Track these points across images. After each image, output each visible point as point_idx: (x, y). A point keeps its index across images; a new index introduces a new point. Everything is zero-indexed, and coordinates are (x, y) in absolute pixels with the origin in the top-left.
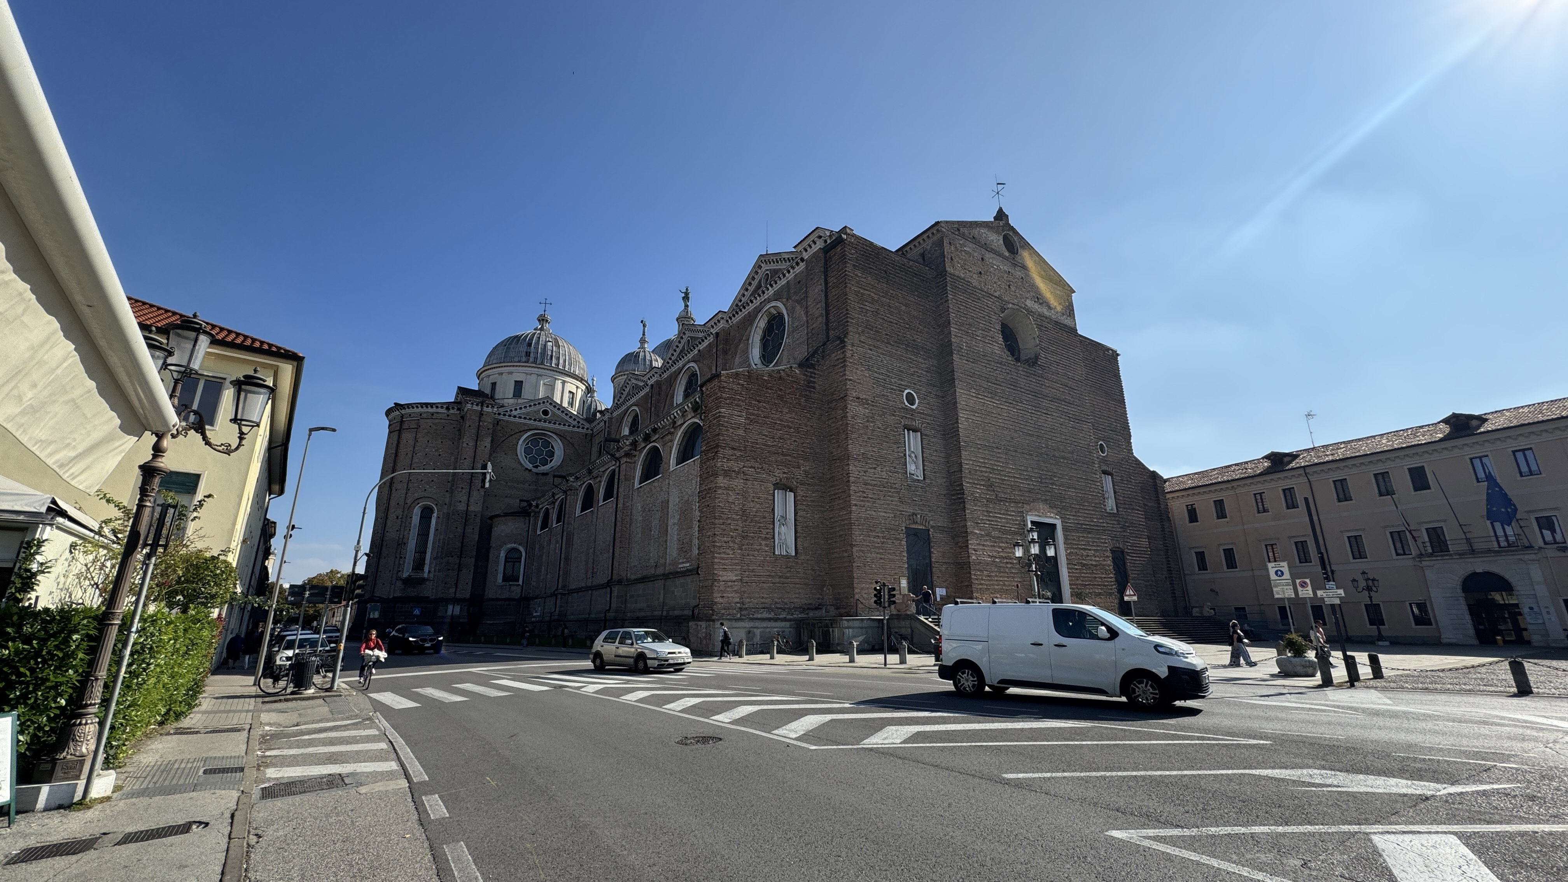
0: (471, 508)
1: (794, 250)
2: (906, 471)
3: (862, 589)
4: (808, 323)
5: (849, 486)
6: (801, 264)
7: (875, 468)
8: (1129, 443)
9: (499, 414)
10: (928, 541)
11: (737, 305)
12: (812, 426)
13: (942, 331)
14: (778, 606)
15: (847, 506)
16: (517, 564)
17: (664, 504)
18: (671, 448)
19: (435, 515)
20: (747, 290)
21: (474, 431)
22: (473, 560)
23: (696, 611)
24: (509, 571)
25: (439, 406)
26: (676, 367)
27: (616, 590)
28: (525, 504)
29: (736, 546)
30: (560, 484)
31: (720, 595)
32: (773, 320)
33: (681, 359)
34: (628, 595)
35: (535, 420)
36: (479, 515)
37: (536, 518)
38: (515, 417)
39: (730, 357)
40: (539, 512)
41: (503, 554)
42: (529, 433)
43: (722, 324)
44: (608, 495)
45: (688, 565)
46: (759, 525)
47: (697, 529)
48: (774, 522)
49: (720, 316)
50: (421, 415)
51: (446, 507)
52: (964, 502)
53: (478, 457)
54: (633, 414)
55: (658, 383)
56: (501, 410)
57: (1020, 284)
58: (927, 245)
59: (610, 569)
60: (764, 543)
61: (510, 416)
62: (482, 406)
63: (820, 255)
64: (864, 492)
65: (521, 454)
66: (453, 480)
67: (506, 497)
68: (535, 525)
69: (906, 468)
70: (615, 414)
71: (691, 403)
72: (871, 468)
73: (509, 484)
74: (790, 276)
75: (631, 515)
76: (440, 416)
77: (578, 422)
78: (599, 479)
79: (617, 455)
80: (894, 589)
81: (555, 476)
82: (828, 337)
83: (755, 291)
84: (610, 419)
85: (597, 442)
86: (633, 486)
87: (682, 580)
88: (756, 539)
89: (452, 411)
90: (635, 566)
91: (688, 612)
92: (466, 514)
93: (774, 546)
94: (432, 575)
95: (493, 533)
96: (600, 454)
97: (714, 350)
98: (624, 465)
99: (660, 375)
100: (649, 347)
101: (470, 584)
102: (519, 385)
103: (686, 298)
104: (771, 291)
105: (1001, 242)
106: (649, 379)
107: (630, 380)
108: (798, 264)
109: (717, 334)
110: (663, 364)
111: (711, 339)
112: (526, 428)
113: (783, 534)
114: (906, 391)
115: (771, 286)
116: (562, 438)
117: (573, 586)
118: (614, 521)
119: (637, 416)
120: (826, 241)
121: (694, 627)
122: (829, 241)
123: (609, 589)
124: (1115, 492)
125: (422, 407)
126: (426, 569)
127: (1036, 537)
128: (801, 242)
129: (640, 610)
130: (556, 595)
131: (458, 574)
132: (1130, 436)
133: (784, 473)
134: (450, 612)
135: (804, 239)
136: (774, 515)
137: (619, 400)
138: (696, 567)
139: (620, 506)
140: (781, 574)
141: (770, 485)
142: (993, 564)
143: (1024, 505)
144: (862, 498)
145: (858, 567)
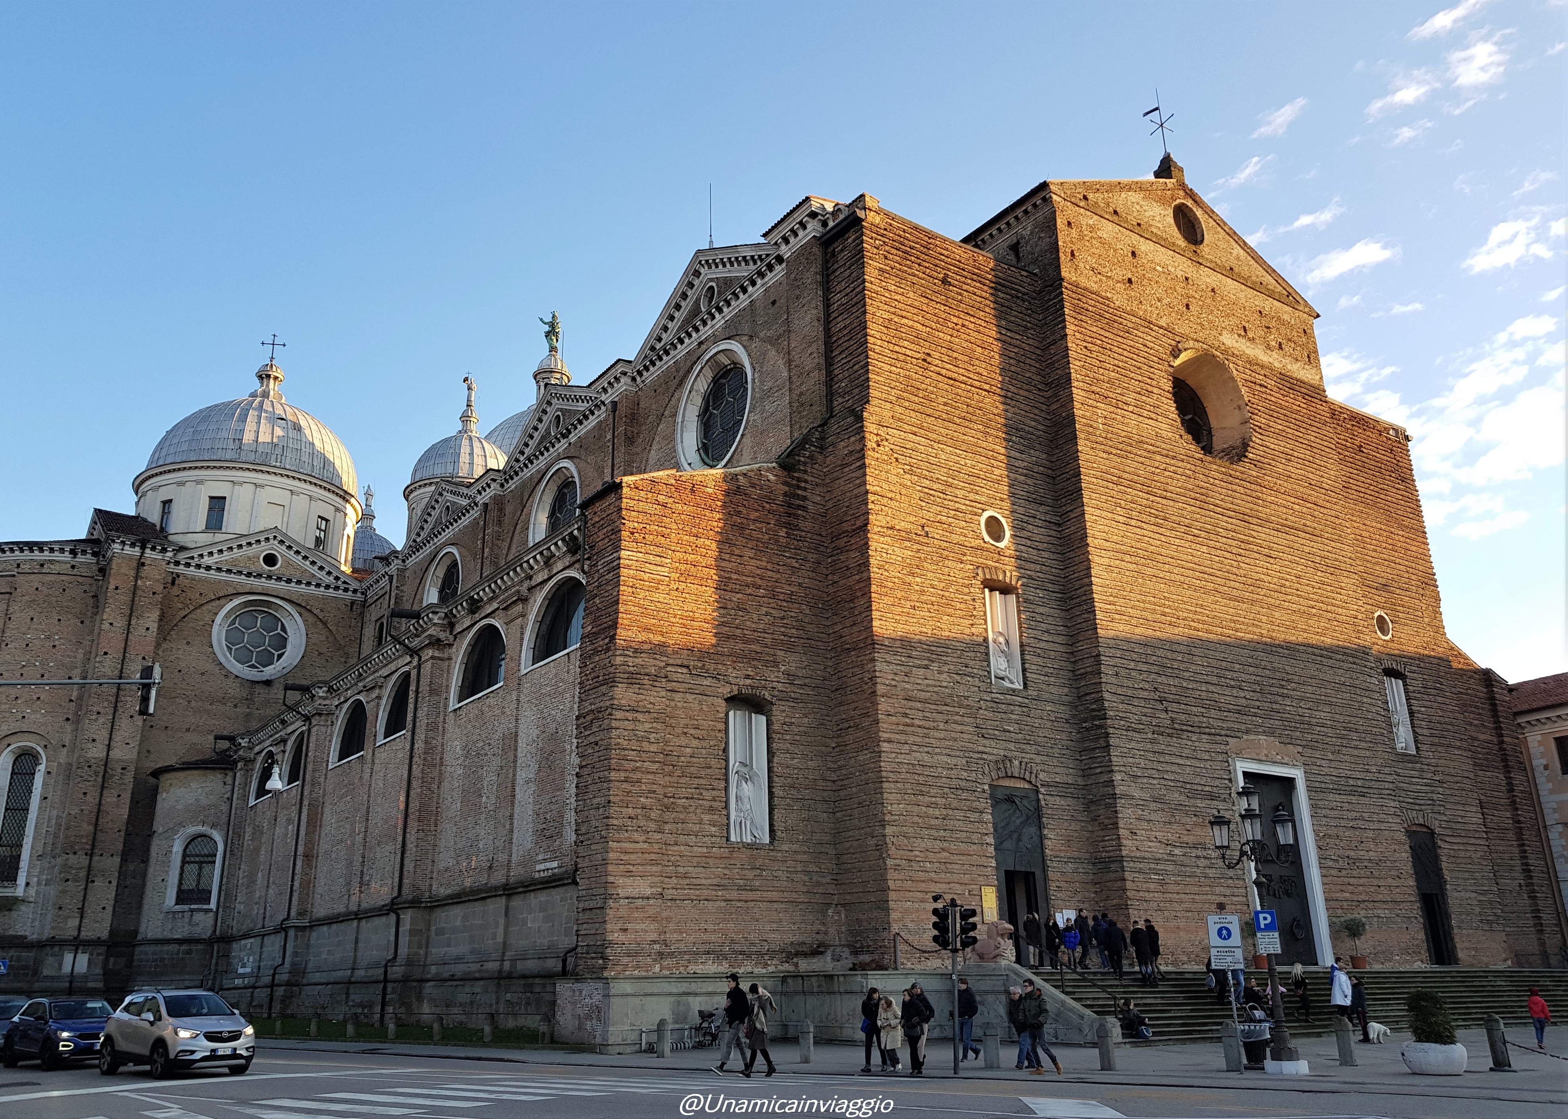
0: (116, 754)
1: (762, 240)
2: (989, 672)
3: (906, 911)
4: (791, 383)
5: (875, 704)
6: (778, 268)
7: (926, 667)
8: (1437, 613)
9: (177, 563)
10: (1037, 815)
11: (653, 348)
12: (800, 585)
13: (1055, 395)
14: (737, 947)
15: (871, 743)
16: (206, 868)
17: (507, 741)
18: (523, 628)
19: (42, 768)
20: (672, 318)
21: (125, 598)
22: (117, 860)
23: (570, 960)
24: (190, 884)
25: (56, 547)
26: (533, 469)
27: (407, 917)
28: (225, 744)
29: (653, 826)
30: (298, 704)
31: (619, 926)
32: (723, 377)
33: (542, 454)
34: (433, 928)
35: (249, 575)
36: (132, 768)
37: (248, 771)
38: (208, 568)
39: (639, 450)
40: (253, 761)
41: (178, 848)
42: (237, 601)
43: (624, 384)
44: (395, 723)
45: (555, 864)
46: (697, 781)
47: (573, 790)
48: (726, 774)
49: (620, 368)
50: (18, 566)
51: (65, 750)
52: (1107, 735)
53: (131, 650)
54: (447, 562)
55: (499, 501)
56: (182, 556)
57: (1208, 301)
58: (1024, 228)
59: (397, 874)
60: (706, 818)
61: (198, 566)
62: (143, 548)
63: (815, 249)
64: (905, 715)
65: (220, 643)
66: (80, 698)
67: (188, 730)
68: (246, 785)
69: (989, 665)
70: (410, 562)
71: (563, 540)
72: (919, 667)
73: (193, 703)
74: (756, 291)
75: (441, 764)
76: (56, 568)
77: (337, 578)
78: (377, 691)
79: (415, 643)
80: (973, 913)
81: (287, 688)
82: (830, 408)
83: (688, 321)
84: (402, 571)
85: (373, 619)
86: (446, 706)
87: (543, 896)
88: (692, 809)
89: (80, 558)
90: (447, 869)
91: (554, 965)
92: (106, 765)
93: (728, 825)
94: (32, 891)
95: (159, 806)
96: (380, 643)
97: (609, 436)
98: (429, 663)
99: (502, 486)
100: (477, 430)
101: (109, 909)
102: (217, 504)
103: (552, 332)
104: (719, 321)
105: (1171, 220)
106: (479, 492)
107: (441, 494)
108: (770, 267)
109: (614, 404)
110: (507, 463)
111: (602, 414)
112: (231, 591)
113: (746, 800)
114: (986, 514)
115: (720, 310)
116: (302, 611)
117: (320, 911)
118: (406, 776)
119: (454, 564)
120: (825, 224)
121: (569, 993)
122: (831, 224)
123: (393, 917)
124: (1411, 713)
125: (22, 550)
126: (21, 879)
127: (1255, 805)
128: (776, 225)
129: (458, 959)
130: (285, 930)
131: (86, 889)
132: (1438, 599)
133: (747, 677)
134: (67, 968)
135: (782, 220)
136: (727, 760)
137: (418, 535)
138: (571, 868)
139: (419, 745)
140: (741, 882)
141: (720, 700)
142: (1168, 861)
143: (1229, 739)
144: (901, 728)
145: (896, 868)
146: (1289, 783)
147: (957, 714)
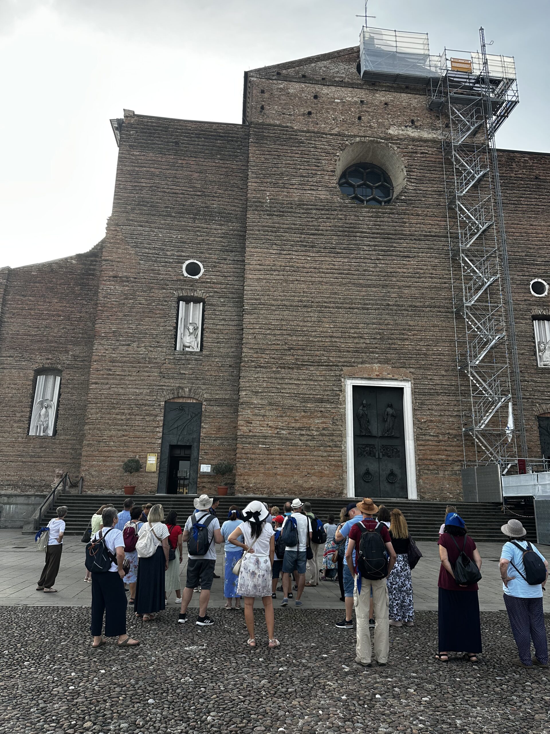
2: (176, 344)
3: (92, 466)
5: (92, 365)
7: (129, 345)
10: (198, 416)
46: (14, 409)
48: (32, 405)
52: (240, 371)
57: (380, 111)
64: (110, 370)
69: (176, 340)
72: (123, 345)
88: (7, 421)
93: (30, 428)
105: (354, 70)
113: (44, 416)
114: (188, 262)
133: (48, 359)
136: (33, 399)
140: (33, 454)
141: (31, 371)
142: (275, 437)
143: (344, 368)
144: (105, 376)
145: (89, 445)
146: (401, 390)
147: (147, 367)
